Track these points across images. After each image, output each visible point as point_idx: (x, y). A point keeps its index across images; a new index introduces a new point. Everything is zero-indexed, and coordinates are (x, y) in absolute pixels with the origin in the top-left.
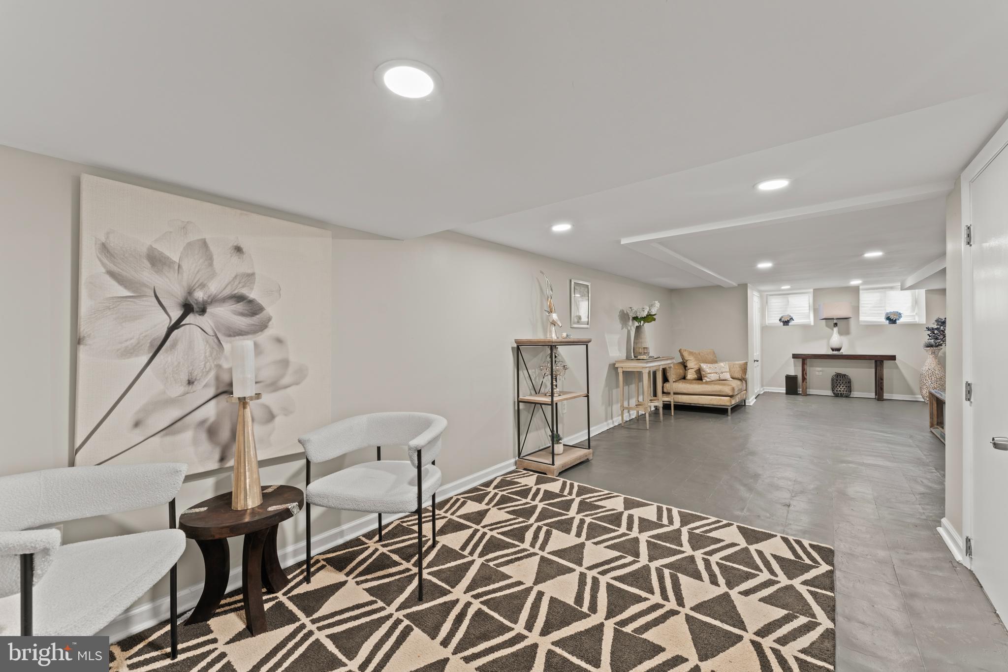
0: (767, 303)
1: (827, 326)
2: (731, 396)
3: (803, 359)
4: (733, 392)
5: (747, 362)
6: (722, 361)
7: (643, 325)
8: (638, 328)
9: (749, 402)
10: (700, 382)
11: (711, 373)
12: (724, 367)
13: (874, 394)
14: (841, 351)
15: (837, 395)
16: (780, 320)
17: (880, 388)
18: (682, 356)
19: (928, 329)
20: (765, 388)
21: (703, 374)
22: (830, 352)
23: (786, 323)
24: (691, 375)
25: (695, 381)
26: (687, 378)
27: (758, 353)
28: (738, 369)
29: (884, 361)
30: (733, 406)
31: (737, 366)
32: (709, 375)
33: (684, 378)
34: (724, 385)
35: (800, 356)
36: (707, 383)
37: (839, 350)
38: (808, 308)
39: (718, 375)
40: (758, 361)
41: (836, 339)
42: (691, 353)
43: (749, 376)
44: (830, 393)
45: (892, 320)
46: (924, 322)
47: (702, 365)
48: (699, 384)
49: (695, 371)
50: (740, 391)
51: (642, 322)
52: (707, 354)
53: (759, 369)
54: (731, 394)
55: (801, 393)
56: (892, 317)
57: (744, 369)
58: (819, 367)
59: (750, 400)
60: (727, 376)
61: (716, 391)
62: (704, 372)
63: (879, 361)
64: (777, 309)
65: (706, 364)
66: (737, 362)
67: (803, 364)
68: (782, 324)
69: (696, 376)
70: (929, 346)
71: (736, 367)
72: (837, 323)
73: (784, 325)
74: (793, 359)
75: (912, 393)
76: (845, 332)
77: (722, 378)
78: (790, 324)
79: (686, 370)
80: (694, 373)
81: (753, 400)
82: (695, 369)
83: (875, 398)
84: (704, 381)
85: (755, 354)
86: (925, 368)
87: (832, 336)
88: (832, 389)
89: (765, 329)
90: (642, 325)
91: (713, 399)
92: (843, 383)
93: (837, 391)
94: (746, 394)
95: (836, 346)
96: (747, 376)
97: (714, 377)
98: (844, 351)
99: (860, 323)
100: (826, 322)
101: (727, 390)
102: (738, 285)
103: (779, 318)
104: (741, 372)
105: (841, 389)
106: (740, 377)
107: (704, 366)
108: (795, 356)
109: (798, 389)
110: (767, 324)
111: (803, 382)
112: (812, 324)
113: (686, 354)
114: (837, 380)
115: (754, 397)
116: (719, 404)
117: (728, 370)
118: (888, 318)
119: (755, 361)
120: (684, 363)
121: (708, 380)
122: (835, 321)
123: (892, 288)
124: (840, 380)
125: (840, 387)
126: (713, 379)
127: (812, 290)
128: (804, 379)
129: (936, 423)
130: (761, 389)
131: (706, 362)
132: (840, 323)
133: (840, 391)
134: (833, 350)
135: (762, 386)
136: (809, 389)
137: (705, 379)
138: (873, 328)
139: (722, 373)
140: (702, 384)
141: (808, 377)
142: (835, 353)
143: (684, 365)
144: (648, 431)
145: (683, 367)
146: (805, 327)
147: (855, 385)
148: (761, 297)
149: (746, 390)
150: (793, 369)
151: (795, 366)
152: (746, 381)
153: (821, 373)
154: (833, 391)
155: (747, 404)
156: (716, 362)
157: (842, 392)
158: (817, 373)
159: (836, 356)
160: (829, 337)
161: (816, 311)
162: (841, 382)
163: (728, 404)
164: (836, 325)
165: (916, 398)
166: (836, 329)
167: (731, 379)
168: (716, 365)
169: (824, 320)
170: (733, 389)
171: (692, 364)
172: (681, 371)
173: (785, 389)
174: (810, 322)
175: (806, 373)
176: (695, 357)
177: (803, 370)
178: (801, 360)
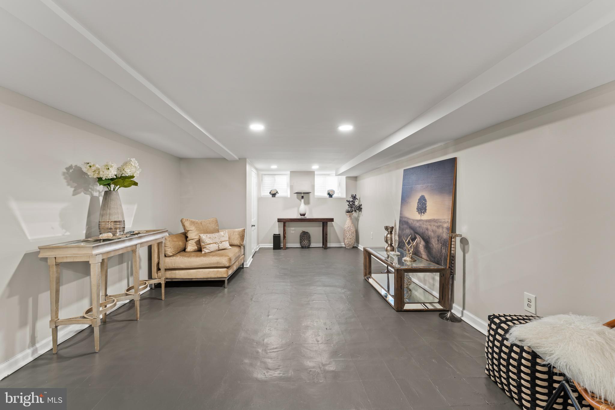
0: (262, 180)
1: (298, 198)
2: (228, 267)
3: (284, 222)
4: (230, 263)
5: (245, 229)
6: (224, 228)
7: (114, 189)
8: (107, 194)
9: (247, 264)
10: (199, 253)
11: (210, 244)
12: (223, 236)
13: (322, 244)
14: (305, 216)
15: (302, 247)
16: (270, 193)
17: (325, 240)
18: (184, 226)
19: (348, 201)
20: (260, 244)
21: (203, 246)
22: (299, 217)
23: (274, 195)
24: (191, 247)
25: (193, 254)
26: (187, 250)
27: (255, 219)
28: (237, 236)
29: (328, 222)
30: (230, 276)
31: (237, 233)
32: (207, 246)
33: (184, 250)
34: (222, 255)
35: (282, 220)
36: (206, 254)
37: (304, 215)
38: (286, 185)
39: (218, 245)
40: (254, 226)
41: (303, 208)
42: (193, 223)
43: (246, 242)
44: (298, 245)
45: (330, 196)
46: (345, 197)
47: (202, 235)
48: (197, 256)
49: (195, 242)
50: (238, 258)
51: (112, 186)
52: (210, 223)
53: (255, 231)
54: (227, 265)
55: (282, 246)
56: (331, 193)
57: (242, 237)
58: (292, 227)
59: (247, 262)
60: (226, 245)
61: (214, 264)
62: (203, 243)
63: (325, 223)
64: (268, 185)
65: (206, 235)
66: (236, 230)
67: (284, 226)
68: (271, 196)
69: (196, 247)
70: (348, 212)
71: (236, 235)
72: (303, 196)
73: (272, 197)
74: (278, 223)
75: (339, 242)
76: (307, 203)
77: (221, 248)
78: (276, 196)
79: (187, 241)
80: (195, 244)
81: (251, 259)
82: (196, 240)
83: (323, 247)
84: (203, 252)
85: (253, 220)
86: (346, 226)
87: (300, 205)
88: (300, 242)
89: (260, 199)
90: (112, 190)
91: (210, 272)
92: (306, 238)
93: (303, 244)
94: (244, 258)
95: (303, 212)
96: (245, 242)
97: (213, 247)
98: (307, 216)
99: (315, 197)
100: (297, 195)
101: (224, 261)
102: (239, 159)
103: (269, 192)
104: (239, 239)
105: (305, 243)
106: (239, 244)
107: (204, 237)
108: (279, 220)
109: (281, 244)
110: (262, 196)
111: (284, 239)
112: (289, 196)
113: (187, 224)
114: (303, 237)
115: (251, 256)
116: (216, 276)
117: (227, 239)
118: (329, 194)
119: (252, 226)
120: (186, 233)
121: (207, 251)
122: (302, 195)
123: (329, 175)
124: (305, 237)
125: (305, 241)
126: (212, 250)
127: (289, 173)
128: (284, 237)
129: (368, 273)
130: (258, 246)
131: (206, 232)
132: (305, 196)
133: (305, 244)
134: (301, 215)
135: (258, 243)
136: (287, 243)
137: (205, 251)
138: (321, 200)
139: (221, 242)
140: (201, 256)
141: (286, 236)
142: (303, 217)
143: (185, 236)
144: (97, 355)
145: (184, 239)
146: (285, 198)
147: (312, 239)
148: (258, 175)
149: (244, 254)
150: (277, 230)
151: (279, 227)
152: (244, 247)
153: (294, 232)
154: (301, 244)
155: (244, 267)
156: (218, 231)
157: (306, 245)
158: (292, 232)
159: (303, 220)
160: (299, 207)
161: (291, 187)
162: (305, 238)
163: (225, 276)
164: (303, 197)
165: (341, 245)
166: (303, 200)
167: (230, 247)
168: (216, 235)
169: (296, 194)
170: (230, 260)
171: (193, 235)
172: (181, 243)
173: (273, 244)
174: (288, 195)
175: (286, 233)
176: (196, 227)
177: (284, 230)
178: (282, 223)
